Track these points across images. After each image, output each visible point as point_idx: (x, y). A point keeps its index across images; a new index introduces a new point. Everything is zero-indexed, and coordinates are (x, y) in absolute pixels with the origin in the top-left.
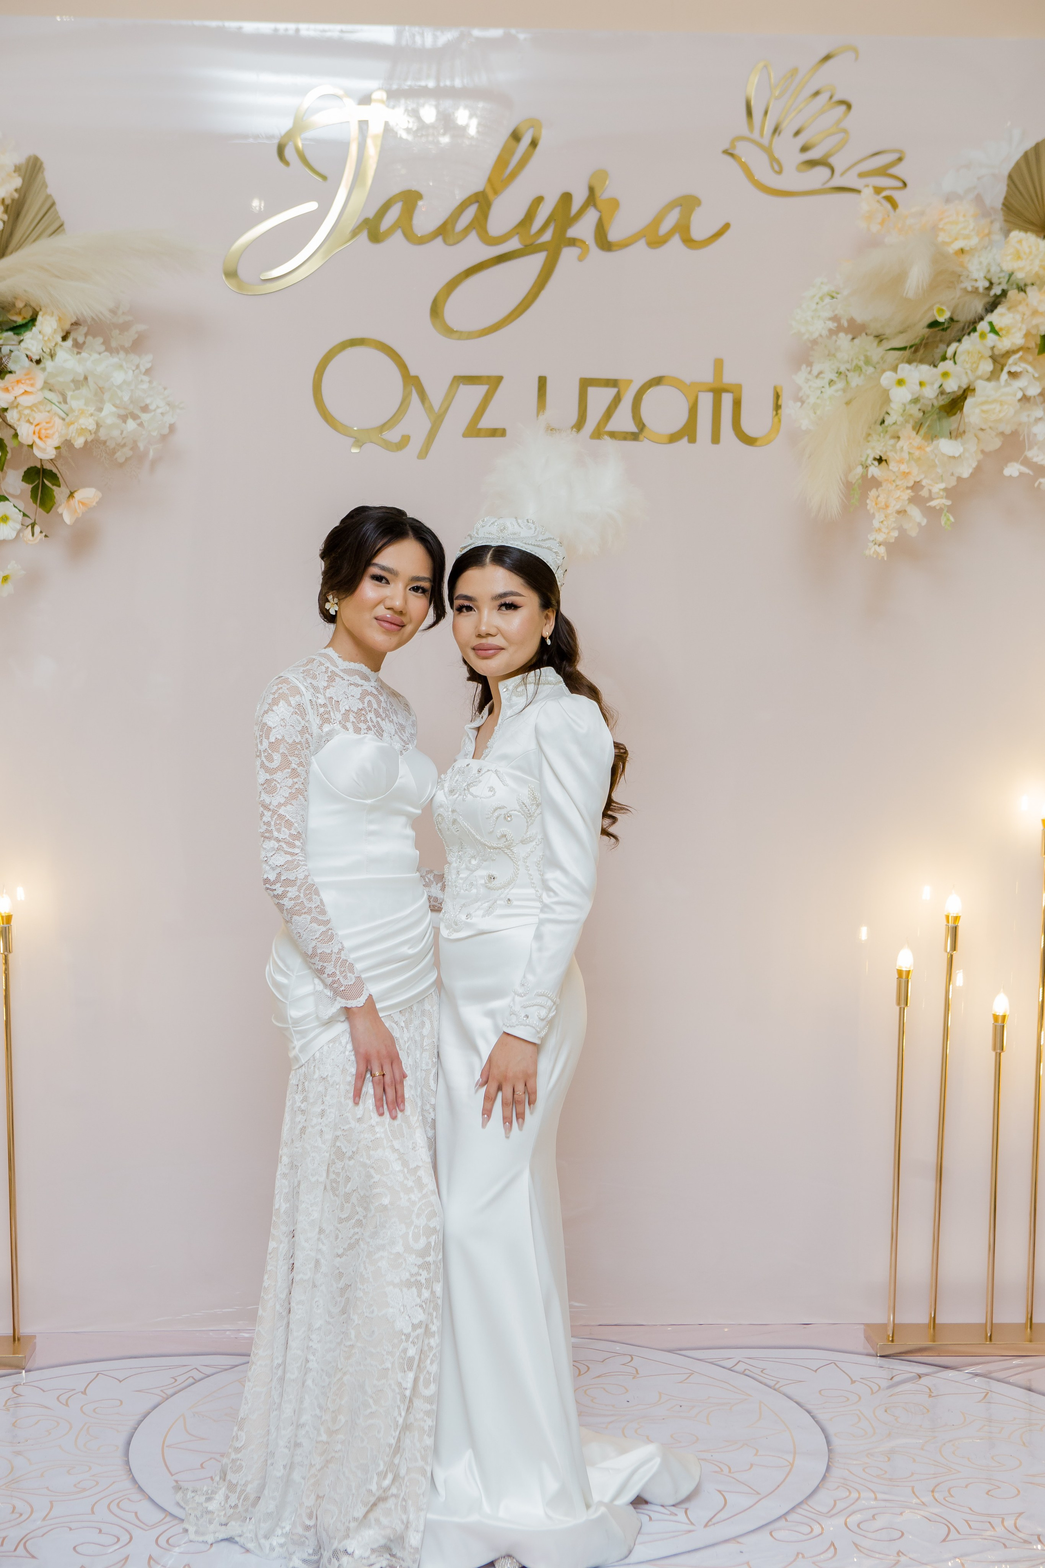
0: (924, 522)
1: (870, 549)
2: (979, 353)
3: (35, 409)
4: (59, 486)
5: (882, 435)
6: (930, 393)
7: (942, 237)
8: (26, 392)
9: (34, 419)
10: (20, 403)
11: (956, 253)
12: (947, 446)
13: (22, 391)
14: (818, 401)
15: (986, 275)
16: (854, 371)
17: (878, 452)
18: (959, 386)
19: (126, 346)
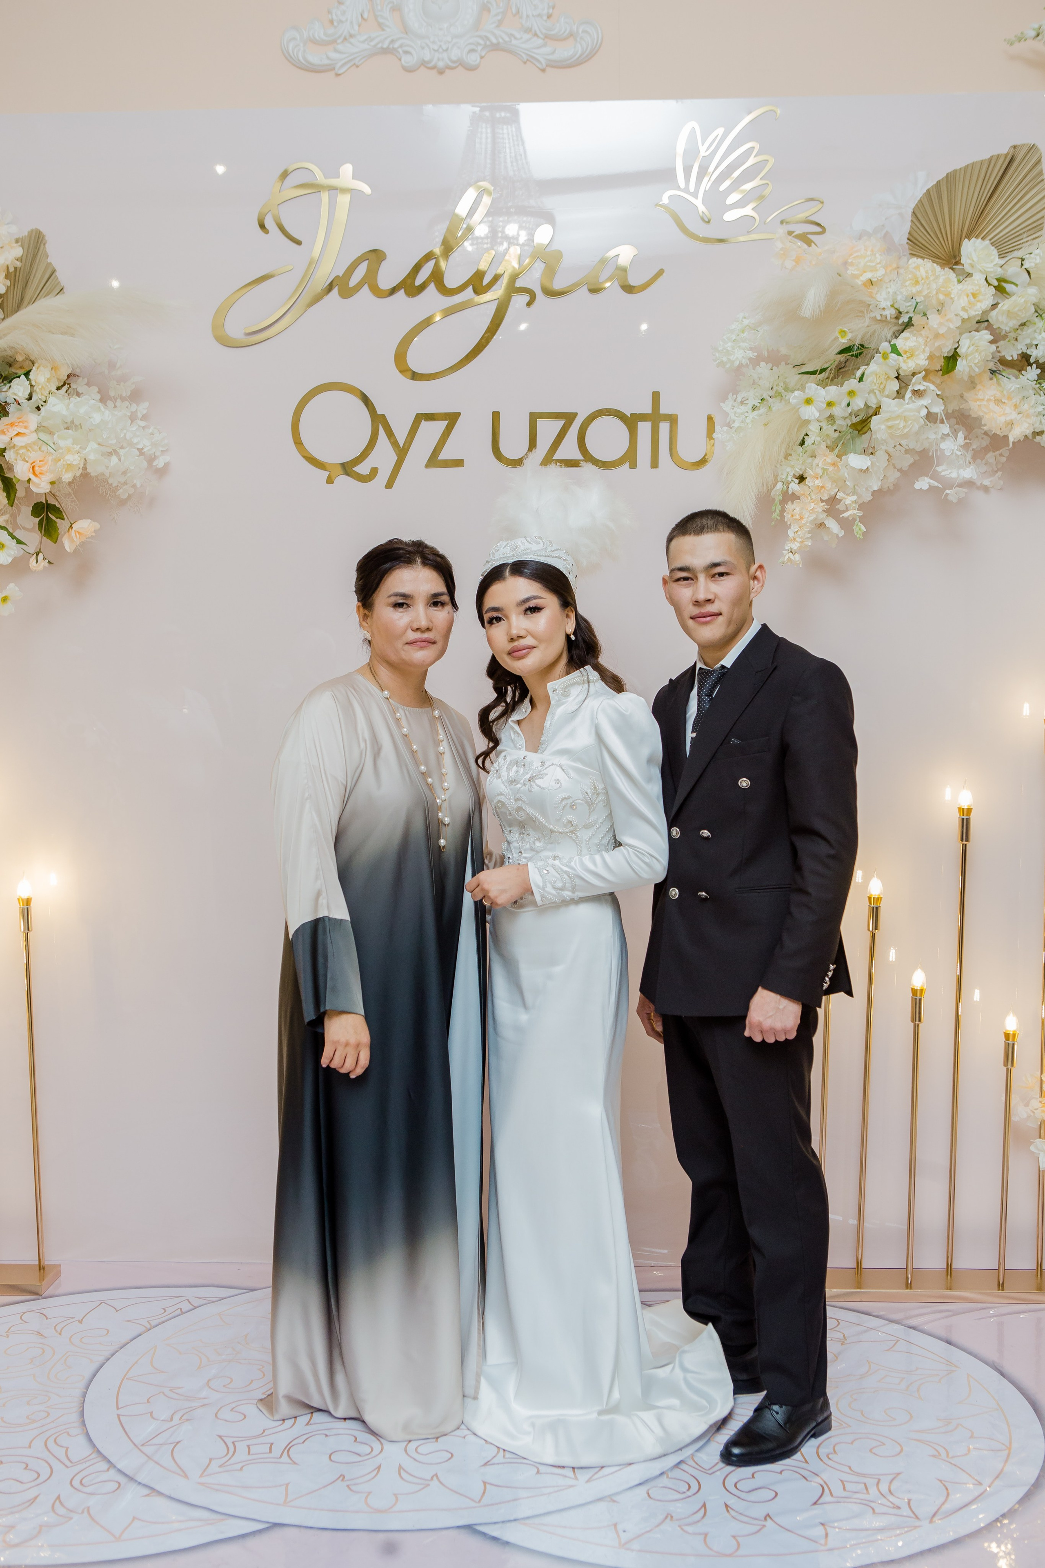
0: (842, 533)
1: (785, 556)
2: (886, 374)
3: (30, 449)
4: (63, 519)
5: (801, 454)
6: (838, 411)
7: (851, 270)
8: (18, 434)
9: (29, 457)
10: (16, 444)
11: (864, 284)
12: (856, 461)
13: (16, 432)
14: (743, 425)
15: (893, 304)
16: (776, 397)
17: (798, 470)
18: (866, 404)
19: (124, 395)
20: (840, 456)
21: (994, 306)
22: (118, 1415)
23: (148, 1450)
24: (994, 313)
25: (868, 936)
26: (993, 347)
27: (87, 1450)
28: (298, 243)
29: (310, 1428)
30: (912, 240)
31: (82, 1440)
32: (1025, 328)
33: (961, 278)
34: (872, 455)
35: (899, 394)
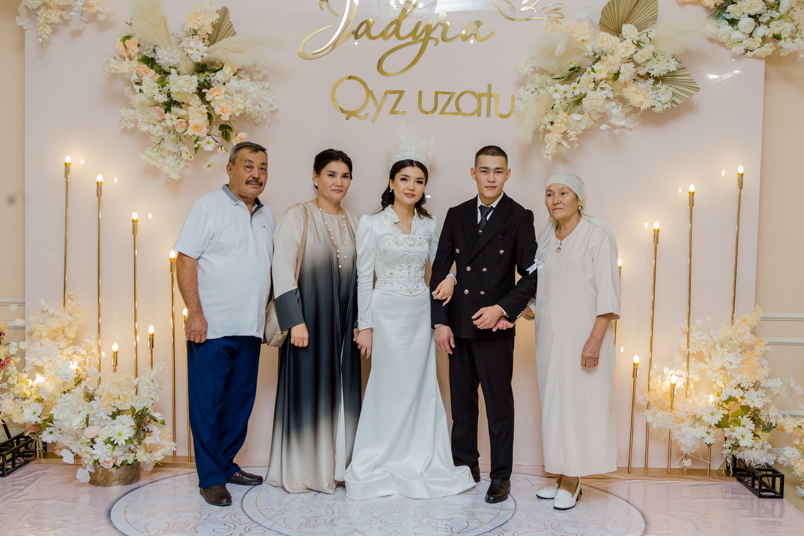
0: (568, 147)
1: (544, 157)
2: (589, 80)
3: (222, 102)
4: (232, 132)
5: (552, 113)
6: (569, 95)
7: (575, 35)
9: (221, 105)
10: (216, 99)
11: (581, 42)
12: (576, 117)
13: (216, 94)
14: (527, 100)
15: (593, 50)
16: (542, 88)
17: (551, 120)
18: (580, 93)
19: (260, 79)
20: (569, 114)
21: (636, 52)
24: (635, 56)
26: (635, 70)
27: (249, 521)
28: (337, 15)
30: (601, 24)
32: (648, 62)
33: (622, 40)
34: (582, 115)
35: (595, 89)
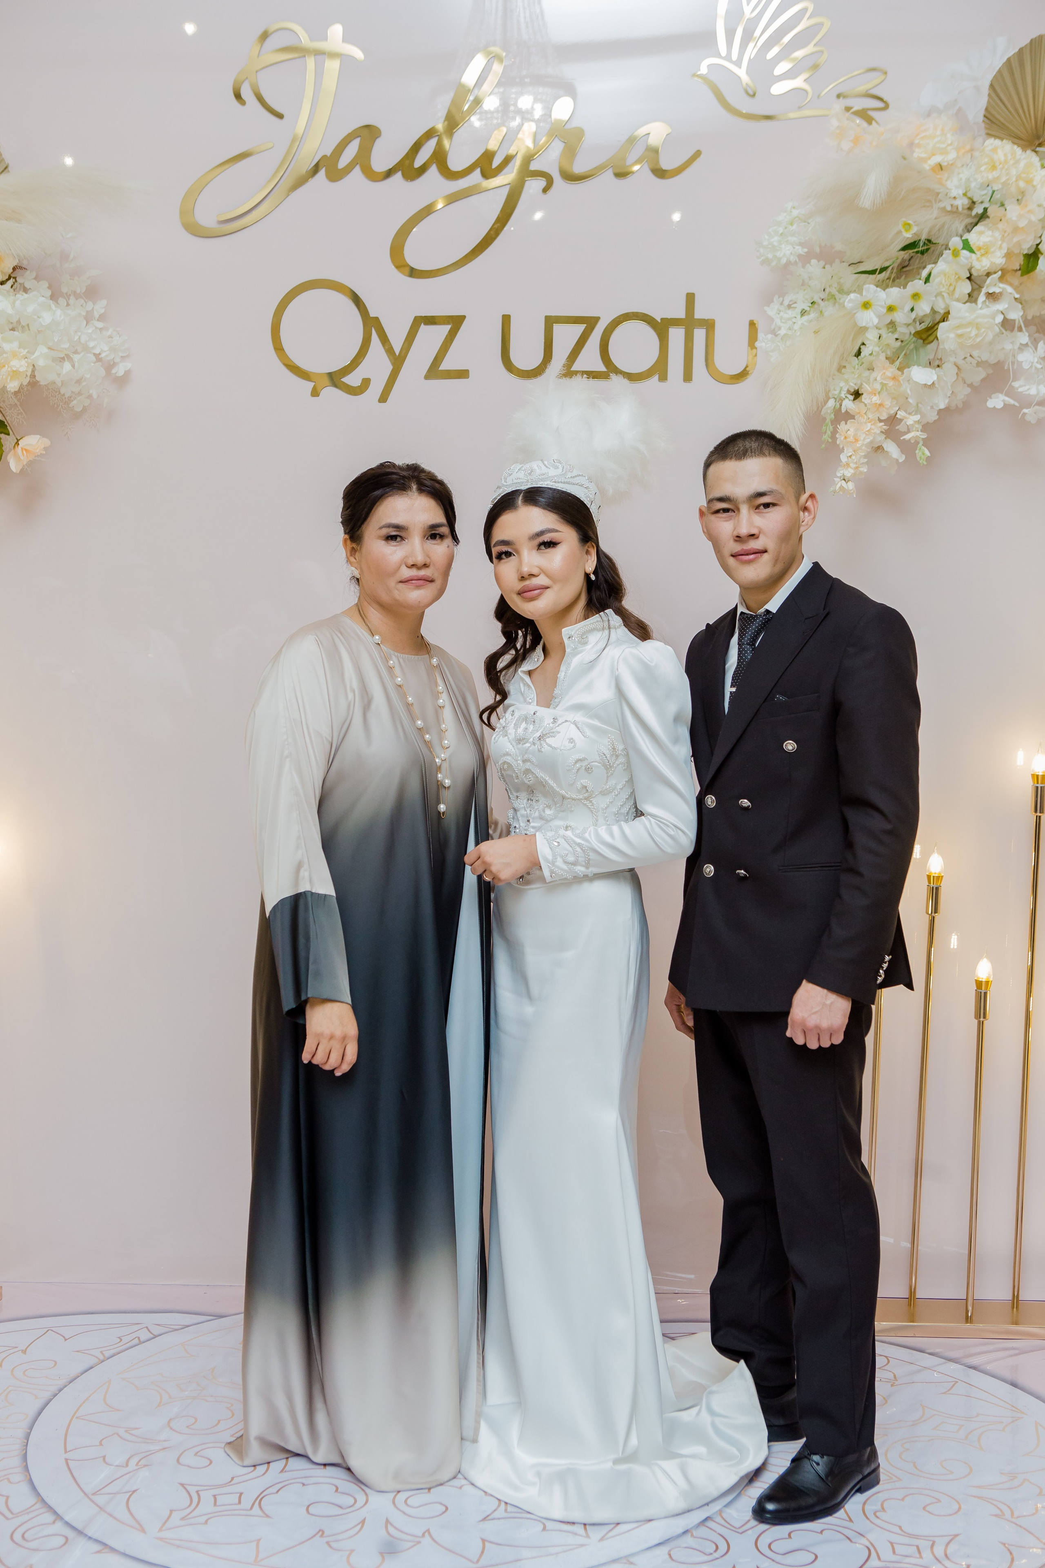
0: (902, 458)
1: (837, 484)
2: (956, 274)
4: (8, 434)
5: (857, 366)
6: (900, 317)
7: (918, 153)
11: (933, 169)
12: (920, 375)
14: (790, 333)
15: (966, 192)
16: (828, 300)
17: (854, 385)
18: (932, 309)
19: (78, 291)
20: (901, 369)
22: (66, 1460)
23: (99, 1499)
25: (926, 919)
27: (29, 1500)
28: (280, 116)
29: (285, 1476)
30: (990, 118)
31: (24, 1487)
34: (938, 369)
35: (971, 297)
